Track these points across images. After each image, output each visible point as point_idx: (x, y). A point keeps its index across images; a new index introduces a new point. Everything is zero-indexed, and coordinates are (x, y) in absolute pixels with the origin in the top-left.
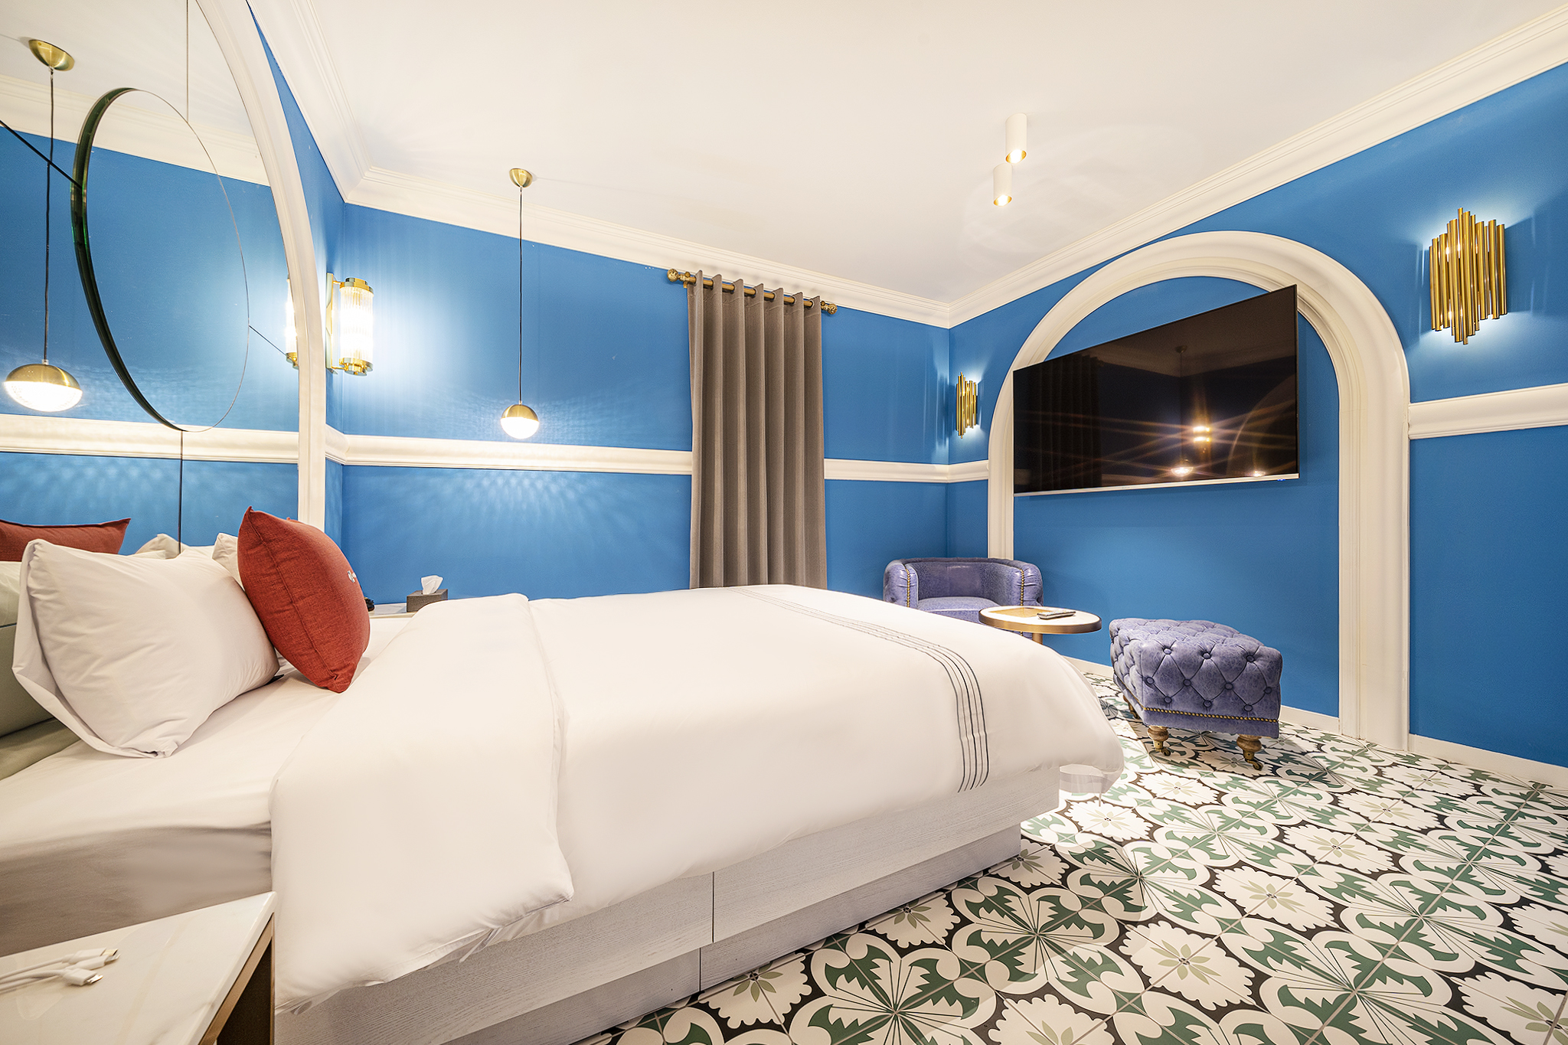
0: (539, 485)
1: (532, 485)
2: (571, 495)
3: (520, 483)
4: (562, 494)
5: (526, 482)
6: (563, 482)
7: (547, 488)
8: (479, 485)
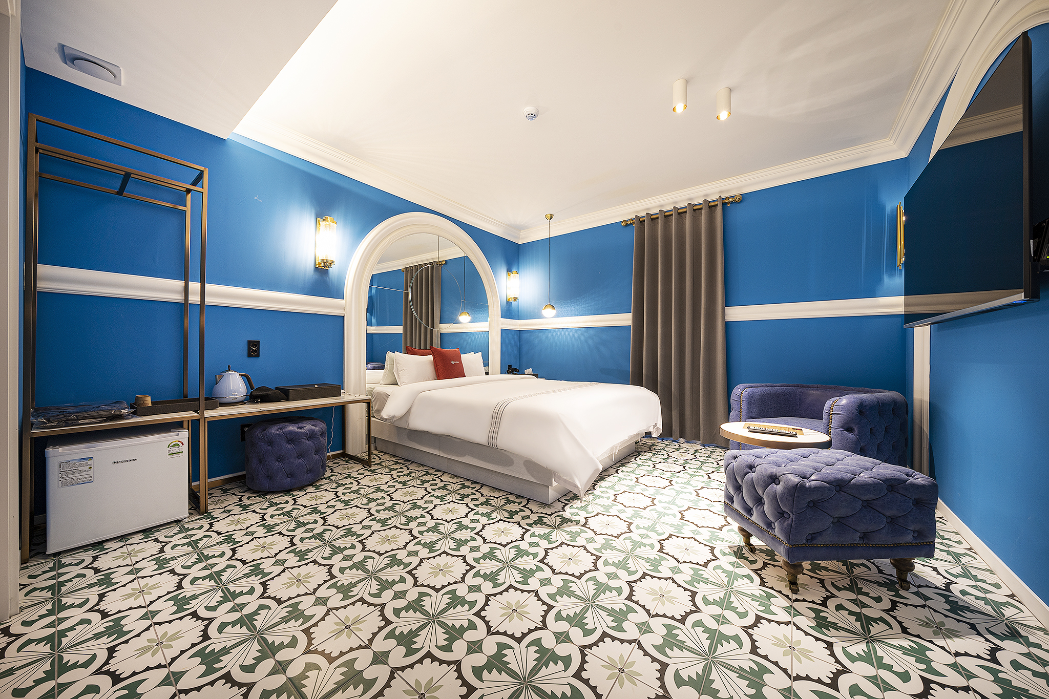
0: (571, 334)
1: (569, 334)
2: (582, 338)
3: (565, 334)
4: (579, 337)
5: (567, 333)
6: (579, 332)
7: (573, 335)
8: (552, 335)
